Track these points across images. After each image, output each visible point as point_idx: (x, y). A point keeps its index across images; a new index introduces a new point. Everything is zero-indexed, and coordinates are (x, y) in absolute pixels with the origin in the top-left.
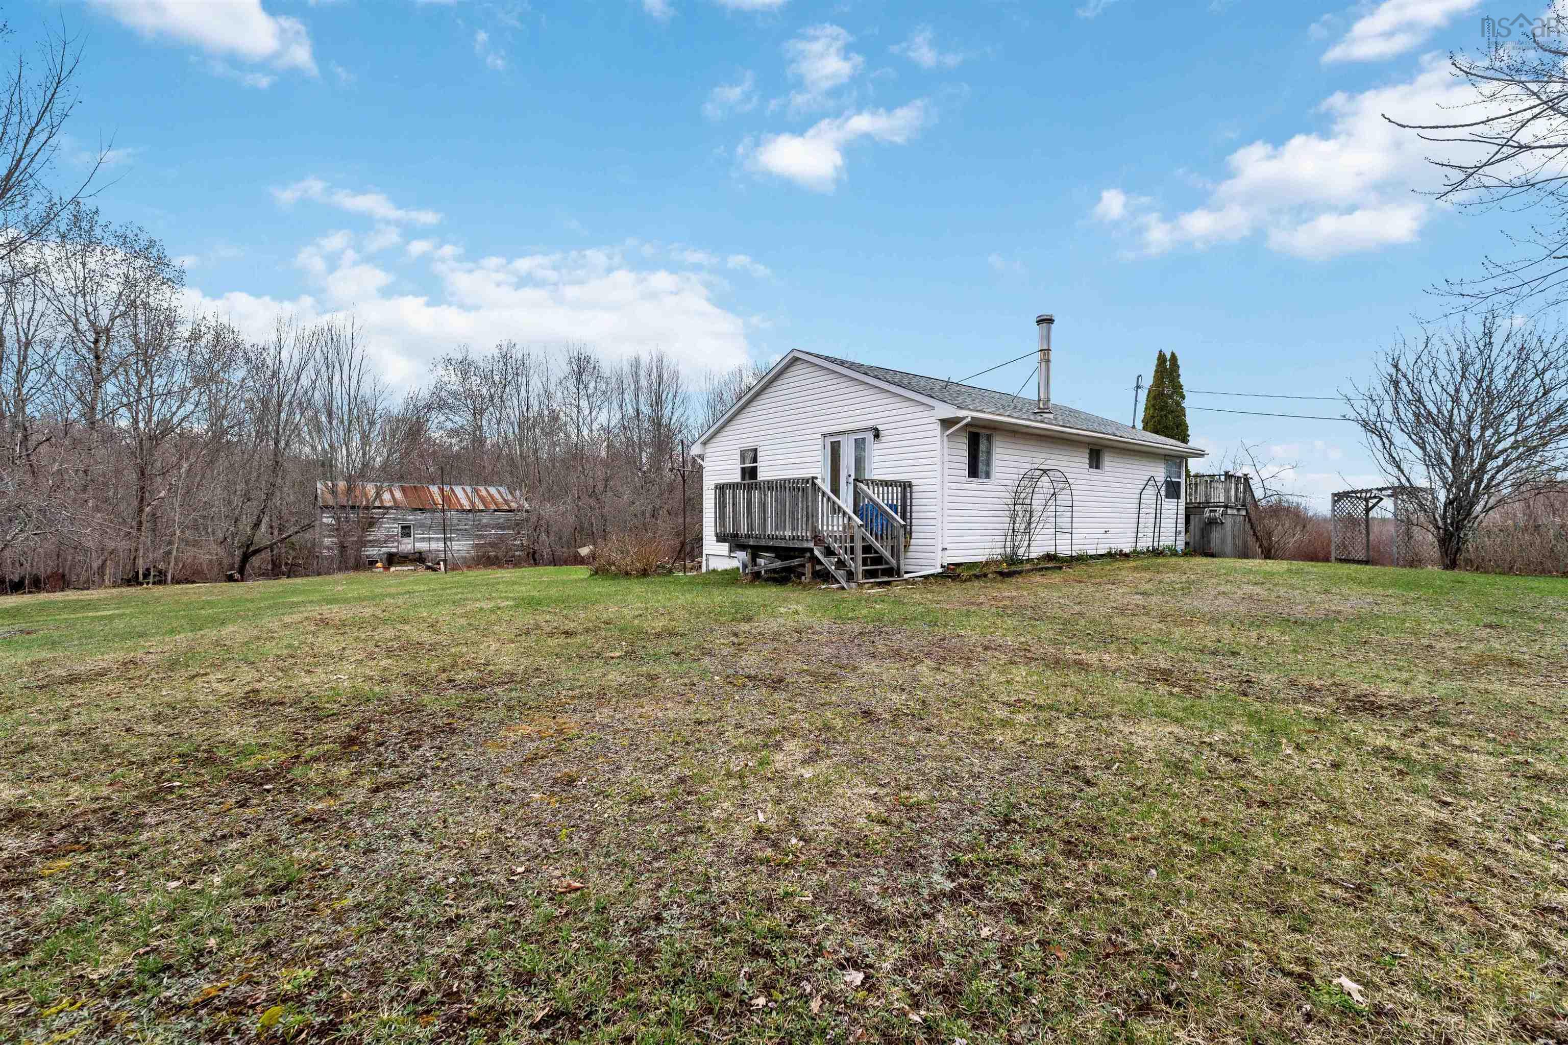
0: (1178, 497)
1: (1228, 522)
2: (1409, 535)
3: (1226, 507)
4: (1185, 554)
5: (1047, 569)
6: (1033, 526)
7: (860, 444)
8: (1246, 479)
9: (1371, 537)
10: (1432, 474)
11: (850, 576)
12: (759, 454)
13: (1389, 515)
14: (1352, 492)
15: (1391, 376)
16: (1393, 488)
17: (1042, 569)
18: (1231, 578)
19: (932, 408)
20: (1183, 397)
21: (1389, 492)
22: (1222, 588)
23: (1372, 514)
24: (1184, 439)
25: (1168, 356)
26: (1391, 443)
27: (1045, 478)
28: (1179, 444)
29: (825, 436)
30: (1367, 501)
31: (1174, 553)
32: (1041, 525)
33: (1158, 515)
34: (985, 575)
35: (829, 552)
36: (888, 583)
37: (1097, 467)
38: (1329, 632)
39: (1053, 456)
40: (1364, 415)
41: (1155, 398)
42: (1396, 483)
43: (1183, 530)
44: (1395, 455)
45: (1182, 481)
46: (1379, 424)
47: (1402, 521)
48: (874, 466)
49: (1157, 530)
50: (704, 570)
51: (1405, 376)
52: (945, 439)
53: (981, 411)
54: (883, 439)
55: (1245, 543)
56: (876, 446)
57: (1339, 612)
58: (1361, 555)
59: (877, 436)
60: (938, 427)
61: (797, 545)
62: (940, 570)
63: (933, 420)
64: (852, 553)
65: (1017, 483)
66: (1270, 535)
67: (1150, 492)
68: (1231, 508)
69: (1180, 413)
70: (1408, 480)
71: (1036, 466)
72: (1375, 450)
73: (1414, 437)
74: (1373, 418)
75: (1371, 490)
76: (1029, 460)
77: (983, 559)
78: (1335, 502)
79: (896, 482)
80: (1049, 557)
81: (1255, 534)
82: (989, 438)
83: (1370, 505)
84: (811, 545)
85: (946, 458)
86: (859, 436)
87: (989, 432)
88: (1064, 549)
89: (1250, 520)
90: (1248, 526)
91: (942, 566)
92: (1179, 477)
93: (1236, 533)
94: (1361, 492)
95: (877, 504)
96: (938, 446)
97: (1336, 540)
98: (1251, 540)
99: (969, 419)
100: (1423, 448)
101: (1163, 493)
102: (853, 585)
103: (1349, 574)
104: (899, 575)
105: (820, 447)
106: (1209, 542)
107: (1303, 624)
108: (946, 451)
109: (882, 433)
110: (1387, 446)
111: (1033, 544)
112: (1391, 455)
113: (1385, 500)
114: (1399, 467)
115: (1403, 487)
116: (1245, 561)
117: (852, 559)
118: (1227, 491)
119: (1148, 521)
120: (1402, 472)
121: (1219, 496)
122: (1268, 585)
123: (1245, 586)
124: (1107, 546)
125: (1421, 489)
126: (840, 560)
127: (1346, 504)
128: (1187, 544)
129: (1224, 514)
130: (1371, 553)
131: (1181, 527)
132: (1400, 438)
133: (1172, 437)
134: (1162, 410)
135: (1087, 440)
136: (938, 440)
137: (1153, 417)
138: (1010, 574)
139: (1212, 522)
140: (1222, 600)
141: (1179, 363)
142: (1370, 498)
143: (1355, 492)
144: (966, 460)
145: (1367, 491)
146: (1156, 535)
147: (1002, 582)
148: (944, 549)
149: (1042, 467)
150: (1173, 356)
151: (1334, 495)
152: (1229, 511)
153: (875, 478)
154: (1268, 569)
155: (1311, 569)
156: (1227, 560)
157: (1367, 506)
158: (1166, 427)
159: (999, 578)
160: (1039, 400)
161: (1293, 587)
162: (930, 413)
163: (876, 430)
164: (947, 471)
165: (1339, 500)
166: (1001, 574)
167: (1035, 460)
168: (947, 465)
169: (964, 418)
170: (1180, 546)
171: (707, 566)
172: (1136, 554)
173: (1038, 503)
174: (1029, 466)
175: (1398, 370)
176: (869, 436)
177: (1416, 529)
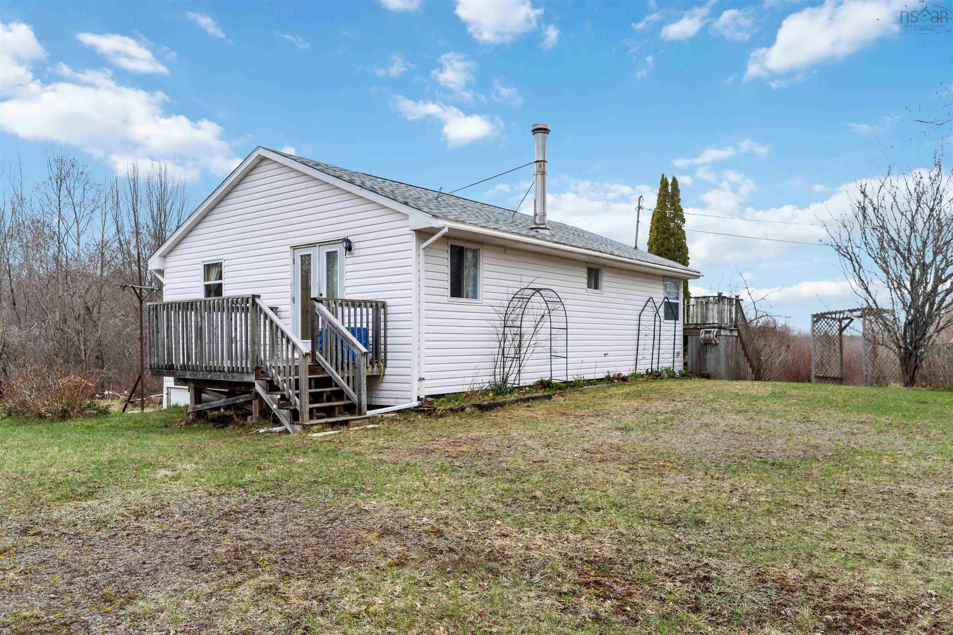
0: (676, 318)
1: (722, 342)
2: (875, 354)
3: (720, 328)
4: (684, 376)
5: (533, 399)
6: (523, 350)
7: (331, 257)
8: (738, 301)
9: (844, 356)
10: (894, 295)
11: (295, 416)
12: (224, 270)
13: (860, 335)
14: (828, 313)
15: (860, 203)
16: (863, 310)
17: (528, 399)
18: (716, 405)
19: (406, 217)
20: (684, 221)
21: (859, 313)
22: (706, 419)
23: (845, 333)
24: (685, 262)
25: (670, 181)
26: (860, 267)
27: (537, 298)
28: (680, 266)
29: (295, 248)
30: (840, 322)
31: (671, 375)
32: (531, 350)
33: (657, 337)
34: (463, 409)
35: (272, 387)
36: (345, 423)
37: (596, 287)
38: (807, 477)
39: (543, 275)
40: (838, 240)
41: (658, 221)
42: (865, 305)
43: (681, 351)
44: (863, 278)
45: (680, 302)
46: (849, 249)
47: (869, 341)
48: (348, 283)
49: (656, 351)
50: (165, 406)
51: (871, 202)
52: (422, 252)
53: (463, 222)
54: (355, 252)
55: (738, 362)
56: (349, 260)
57: (817, 447)
58: (836, 373)
59: (349, 249)
60: (412, 238)
61: (237, 378)
62: (416, 403)
63: (406, 230)
64: (297, 388)
65: (506, 303)
66: (759, 354)
67: (649, 313)
68: (725, 329)
69: (680, 236)
70: (875, 302)
71: (526, 285)
72: (847, 273)
73: (878, 261)
74: (845, 244)
75: (843, 312)
76: (518, 278)
77: (466, 389)
78: (814, 322)
79: (365, 302)
80: (544, 385)
81: (746, 355)
82: (475, 252)
83: (843, 325)
84: (252, 378)
85: (423, 274)
86: (331, 249)
87: (474, 246)
88: (559, 376)
89: (741, 340)
90: (740, 346)
91: (419, 399)
92: (677, 298)
93: (729, 353)
94: (836, 313)
95: (337, 328)
96: (412, 262)
97: (816, 359)
98: (743, 360)
99: (446, 230)
100: (887, 273)
101: (662, 314)
102: (298, 428)
103: (826, 397)
104: (360, 413)
105: (289, 261)
106: (705, 363)
107: (781, 466)
108: (422, 267)
109: (355, 246)
110: (857, 269)
111: (523, 369)
112: (860, 278)
113: (856, 321)
114: (866, 289)
115: (870, 309)
116: (735, 383)
117: (297, 395)
118: (720, 312)
119: (646, 342)
120: (870, 295)
121: (713, 317)
122: (751, 414)
123: (728, 415)
124: (606, 369)
125: (885, 311)
126: (283, 397)
127: (823, 325)
128: (685, 364)
129: (718, 335)
130: (844, 369)
131: (679, 348)
132: (868, 263)
133: (674, 259)
134: (664, 233)
135: (585, 258)
136: (413, 253)
137: (656, 239)
138: (490, 407)
139: (707, 343)
140: (703, 435)
141: (680, 187)
142: (843, 319)
143: (831, 313)
144: (448, 277)
145: (840, 312)
146: (655, 356)
147: (479, 417)
148: (421, 379)
149: (532, 286)
150: (675, 181)
151: (814, 316)
152: (723, 332)
153: (348, 297)
154: (754, 392)
155: (795, 392)
156: (718, 382)
157: (840, 326)
158: (668, 250)
159: (478, 412)
160: (536, 215)
161: (774, 415)
162: (403, 223)
163: (348, 241)
164: (423, 290)
165: (817, 321)
166: (480, 407)
167: (524, 278)
168: (423, 283)
169: (440, 229)
170: (679, 367)
171: (169, 400)
172: (635, 377)
173: (528, 326)
174: (517, 284)
175: (865, 196)
176: (340, 249)
177: (880, 349)
